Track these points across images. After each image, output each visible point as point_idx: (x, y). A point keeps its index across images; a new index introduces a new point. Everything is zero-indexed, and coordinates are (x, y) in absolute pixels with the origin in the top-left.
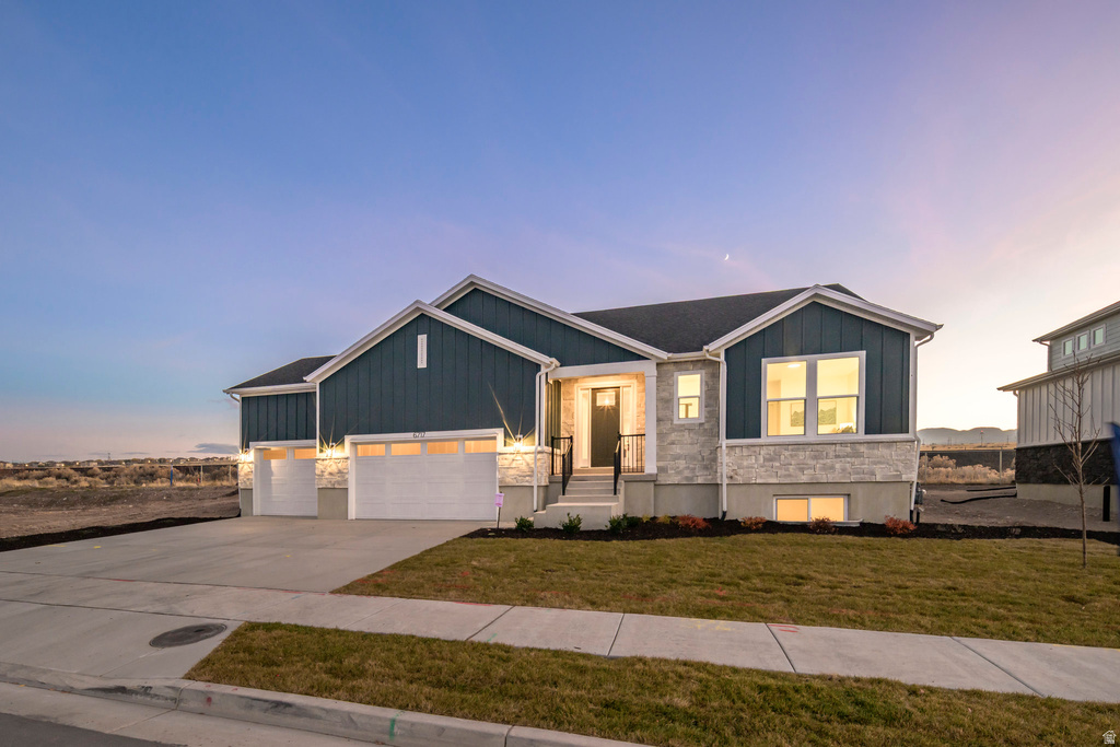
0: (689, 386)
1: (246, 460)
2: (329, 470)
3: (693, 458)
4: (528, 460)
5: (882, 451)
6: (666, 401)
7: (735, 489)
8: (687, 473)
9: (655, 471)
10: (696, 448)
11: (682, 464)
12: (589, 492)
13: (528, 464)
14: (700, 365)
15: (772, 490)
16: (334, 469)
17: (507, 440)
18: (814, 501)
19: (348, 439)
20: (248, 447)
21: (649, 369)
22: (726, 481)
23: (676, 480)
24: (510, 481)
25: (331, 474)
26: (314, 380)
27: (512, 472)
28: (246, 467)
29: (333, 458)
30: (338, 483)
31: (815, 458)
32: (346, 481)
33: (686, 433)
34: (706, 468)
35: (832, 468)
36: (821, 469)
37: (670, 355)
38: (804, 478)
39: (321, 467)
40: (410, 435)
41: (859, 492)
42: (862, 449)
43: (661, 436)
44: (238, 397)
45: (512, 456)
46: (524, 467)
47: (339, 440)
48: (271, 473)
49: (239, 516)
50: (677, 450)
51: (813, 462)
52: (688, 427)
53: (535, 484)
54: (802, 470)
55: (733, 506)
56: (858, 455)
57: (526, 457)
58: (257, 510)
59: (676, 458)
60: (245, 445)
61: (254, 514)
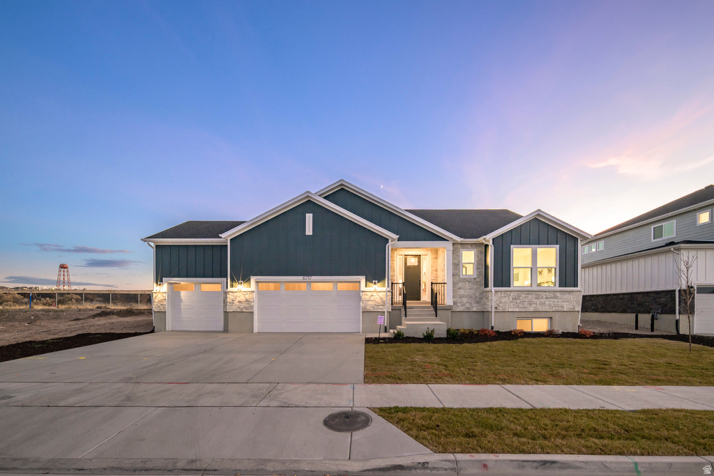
0: (469, 257)
1: (161, 292)
2: (238, 299)
3: (470, 297)
4: (381, 296)
5: (567, 296)
6: (457, 265)
7: (498, 314)
8: (467, 305)
9: (452, 304)
10: (472, 292)
11: (465, 300)
12: (419, 315)
13: (381, 298)
14: (474, 246)
15: (516, 315)
16: (242, 298)
17: (368, 283)
18: (534, 320)
19: (253, 279)
20: (161, 281)
21: (449, 245)
22: (494, 310)
23: (461, 309)
24: (369, 308)
25: (239, 302)
26: (227, 236)
27: (370, 303)
28: (160, 295)
29: (242, 292)
30: (246, 308)
31: (536, 298)
32: (252, 307)
33: (467, 283)
34: (477, 302)
35: (544, 303)
36: (540, 304)
37: (462, 239)
38: (532, 309)
39: (232, 297)
40: (300, 278)
41: (556, 317)
42: (558, 294)
43: (454, 284)
44: (152, 244)
45: (371, 293)
46: (379, 300)
47: (246, 279)
48: (180, 300)
49: (153, 331)
50: (462, 292)
51: (535, 301)
52: (467, 280)
53: (386, 310)
54: (530, 305)
55: (497, 323)
56: (556, 297)
57: (380, 294)
58: (169, 327)
59: (461, 297)
60: (159, 280)
61: (167, 330)
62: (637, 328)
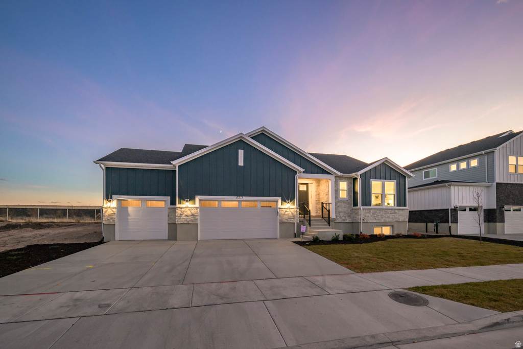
0: (343, 185)
1: (111, 206)
2: (185, 213)
3: (345, 213)
5: (401, 212)
6: (337, 191)
7: (364, 224)
8: (343, 218)
9: (335, 217)
10: (346, 209)
11: (342, 214)
12: (318, 225)
13: (292, 213)
14: (346, 179)
15: (374, 224)
16: (189, 213)
17: (283, 202)
18: (383, 228)
19: (197, 198)
20: (111, 198)
21: (332, 177)
22: (362, 221)
23: (340, 220)
24: (284, 220)
25: (186, 216)
27: (285, 217)
28: (109, 210)
29: (188, 208)
30: (191, 221)
31: (385, 214)
32: (197, 220)
33: (343, 203)
34: (349, 216)
35: (389, 217)
36: (387, 217)
37: (342, 174)
38: (383, 221)
39: (180, 212)
40: (235, 198)
41: (396, 225)
42: (396, 211)
43: (336, 204)
45: (285, 210)
46: (290, 214)
47: (192, 198)
48: (128, 215)
50: (340, 209)
51: (384, 215)
52: (343, 201)
53: (296, 222)
54: (382, 218)
55: (364, 230)
56: (395, 213)
57: (291, 210)
58: (117, 237)
59: (340, 212)
60: (108, 196)
61: (116, 239)
62: (427, 232)
